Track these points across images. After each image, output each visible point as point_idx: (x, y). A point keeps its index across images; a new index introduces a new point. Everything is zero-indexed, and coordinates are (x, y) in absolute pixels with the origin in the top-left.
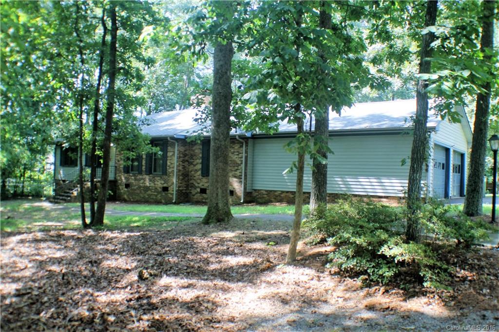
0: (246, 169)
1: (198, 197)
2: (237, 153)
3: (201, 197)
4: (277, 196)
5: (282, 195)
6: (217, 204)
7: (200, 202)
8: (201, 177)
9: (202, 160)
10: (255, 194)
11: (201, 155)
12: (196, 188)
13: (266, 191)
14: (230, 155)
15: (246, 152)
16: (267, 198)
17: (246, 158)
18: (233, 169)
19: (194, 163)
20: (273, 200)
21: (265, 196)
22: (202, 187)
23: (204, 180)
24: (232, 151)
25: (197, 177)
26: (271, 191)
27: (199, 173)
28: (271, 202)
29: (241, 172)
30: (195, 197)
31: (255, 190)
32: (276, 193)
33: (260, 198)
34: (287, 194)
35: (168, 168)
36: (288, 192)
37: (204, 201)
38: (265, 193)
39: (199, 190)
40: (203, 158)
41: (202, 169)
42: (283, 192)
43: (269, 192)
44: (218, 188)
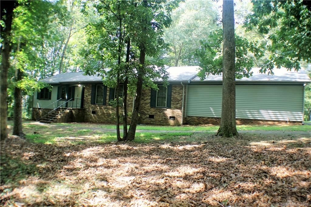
0: (184, 103)
1: (148, 120)
2: (178, 93)
3: (149, 121)
4: (204, 120)
5: (209, 120)
6: (231, 123)
7: (149, 124)
8: (149, 108)
9: (151, 97)
10: (189, 119)
11: (150, 94)
12: (145, 114)
13: (197, 117)
14: (172, 94)
15: (185, 93)
16: (198, 121)
17: (185, 96)
18: (175, 103)
19: (145, 99)
20: (201, 122)
21: (196, 120)
22: (151, 114)
23: (152, 110)
24: (175, 91)
25: (147, 108)
26: (201, 117)
27: (149, 105)
28: (200, 124)
29: (181, 105)
30: (145, 120)
31: (189, 117)
32: (204, 119)
33: (192, 121)
34: (212, 119)
35: (127, 101)
36: (212, 118)
37: (152, 123)
38: (196, 118)
39: (148, 116)
40: (151, 96)
41: (151, 103)
42: (209, 118)
43: (199, 118)
44: (231, 112)
